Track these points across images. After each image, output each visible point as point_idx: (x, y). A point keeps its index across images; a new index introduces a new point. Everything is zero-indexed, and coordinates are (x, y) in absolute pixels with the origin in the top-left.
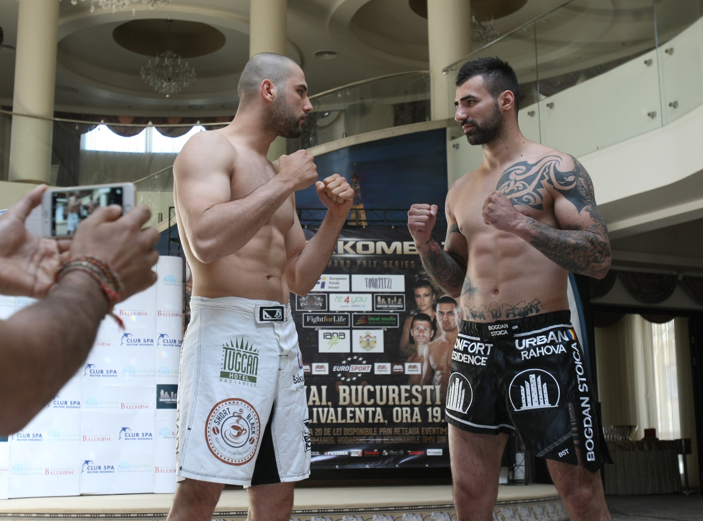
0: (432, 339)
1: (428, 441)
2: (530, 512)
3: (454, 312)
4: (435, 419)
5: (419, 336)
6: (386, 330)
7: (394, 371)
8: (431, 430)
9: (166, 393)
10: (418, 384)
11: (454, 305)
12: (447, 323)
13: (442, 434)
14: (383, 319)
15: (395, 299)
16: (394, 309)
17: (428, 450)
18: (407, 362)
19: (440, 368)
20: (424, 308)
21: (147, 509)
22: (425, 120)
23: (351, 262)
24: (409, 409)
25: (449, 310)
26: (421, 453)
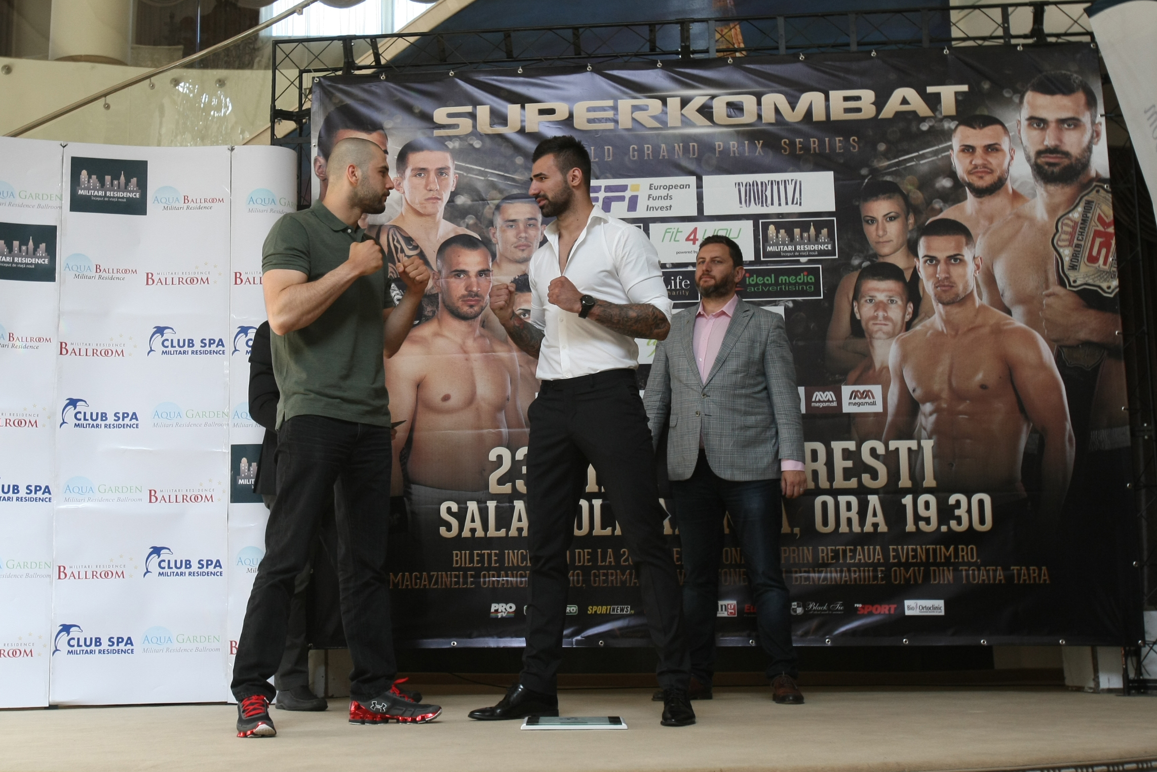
0: (908, 326)
1: (907, 581)
3: (963, 256)
4: (922, 524)
5: (876, 318)
6: (791, 305)
7: (813, 404)
8: (914, 550)
9: (253, 465)
10: (878, 438)
11: (963, 239)
12: (946, 284)
13: (943, 560)
14: (783, 279)
15: (812, 229)
16: (809, 253)
17: (907, 603)
18: (846, 384)
19: (931, 397)
20: (886, 250)
23: (698, 146)
24: (853, 500)
25: (952, 253)
26: (889, 610)
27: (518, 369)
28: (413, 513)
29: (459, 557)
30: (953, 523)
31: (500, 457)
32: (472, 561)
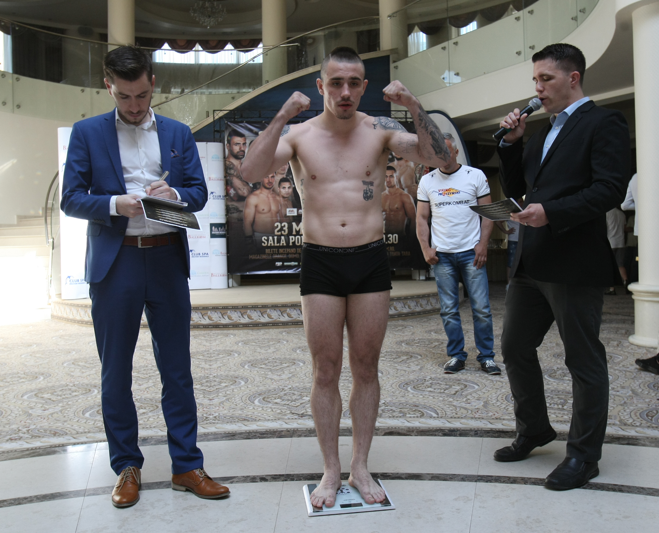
2: (437, 301)
9: (216, 228)
11: (394, 171)
12: (389, 182)
19: (385, 211)
21: (208, 305)
22: (376, 50)
27: (282, 203)
28: (255, 240)
29: (267, 251)
30: (389, 242)
31: (278, 225)
32: (271, 252)
